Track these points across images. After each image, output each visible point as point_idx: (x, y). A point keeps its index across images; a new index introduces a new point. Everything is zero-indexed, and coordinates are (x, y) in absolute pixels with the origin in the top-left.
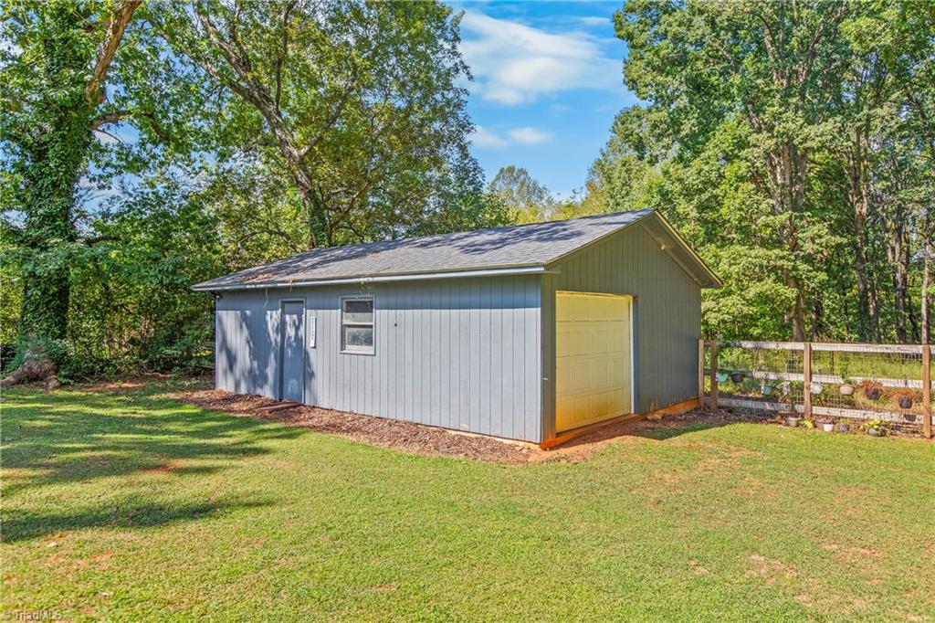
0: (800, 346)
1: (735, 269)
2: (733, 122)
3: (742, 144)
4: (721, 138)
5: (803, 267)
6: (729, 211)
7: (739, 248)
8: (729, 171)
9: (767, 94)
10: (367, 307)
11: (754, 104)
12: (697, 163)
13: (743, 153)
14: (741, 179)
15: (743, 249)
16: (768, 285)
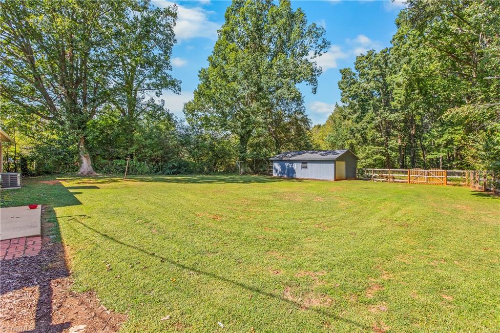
0: (388, 170)
1: (370, 152)
2: (370, 113)
3: (373, 119)
4: (367, 117)
5: (389, 151)
6: (369, 137)
7: (371, 146)
8: (369, 126)
9: (379, 107)
10: (306, 163)
11: (376, 109)
12: (360, 123)
13: (373, 122)
14: (373, 129)
15: (372, 147)
16: (378, 156)
